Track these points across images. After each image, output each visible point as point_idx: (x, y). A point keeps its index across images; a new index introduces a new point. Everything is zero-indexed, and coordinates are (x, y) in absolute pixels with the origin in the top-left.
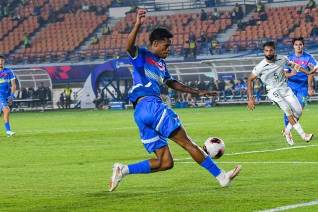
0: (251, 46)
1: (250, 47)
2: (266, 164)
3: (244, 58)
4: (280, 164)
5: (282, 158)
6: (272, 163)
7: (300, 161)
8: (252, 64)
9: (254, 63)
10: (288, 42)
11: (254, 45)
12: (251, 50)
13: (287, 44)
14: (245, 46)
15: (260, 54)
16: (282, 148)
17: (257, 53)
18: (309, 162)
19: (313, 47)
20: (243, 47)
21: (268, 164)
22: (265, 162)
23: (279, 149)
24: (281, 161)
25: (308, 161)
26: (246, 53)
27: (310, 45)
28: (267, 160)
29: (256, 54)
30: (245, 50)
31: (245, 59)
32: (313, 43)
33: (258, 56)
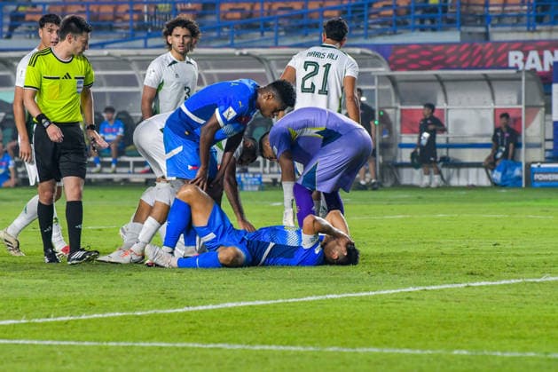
0: (127, 17)
1: (124, 21)
2: (143, 348)
3: (105, 52)
4: (184, 349)
5: (191, 334)
6: (161, 348)
7: (239, 342)
8: (130, 69)
9: (134, 65)
10: (232, 10)
11: (135, 17)
12: (127, 28)
13: (229, 15)
14: (110, 17)
15: (151, 42)
16: (194, 305)
17: (146, 39)
18: (267, 347)
19: (301, 27)
20: (104, 21)
21: (151, 350)
22: (142, 344)
23: (186, 309)
24: (188, 340)
25: (263, 343)
26: (112, 37)
27: (293, 23)
28: (150, 339)
29: (141, 43)
30: (111, 28)
31: (109, 55)
32: (302, 16)
33: (146, 47)
